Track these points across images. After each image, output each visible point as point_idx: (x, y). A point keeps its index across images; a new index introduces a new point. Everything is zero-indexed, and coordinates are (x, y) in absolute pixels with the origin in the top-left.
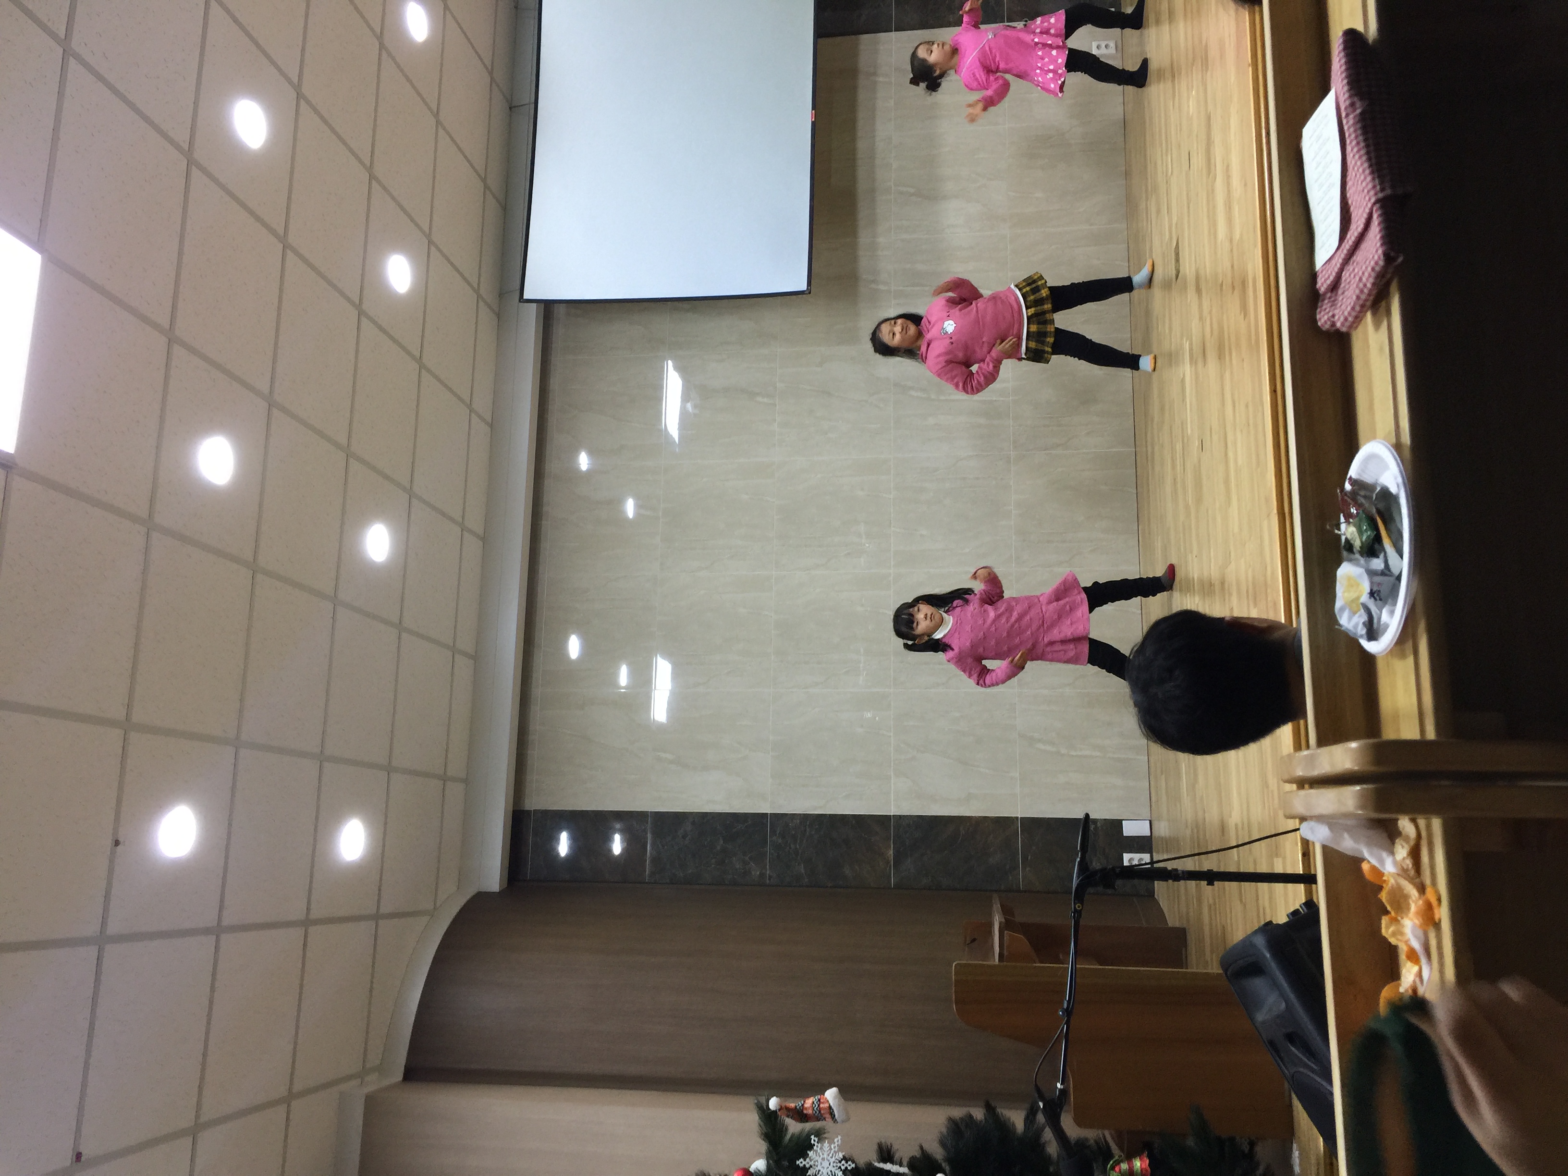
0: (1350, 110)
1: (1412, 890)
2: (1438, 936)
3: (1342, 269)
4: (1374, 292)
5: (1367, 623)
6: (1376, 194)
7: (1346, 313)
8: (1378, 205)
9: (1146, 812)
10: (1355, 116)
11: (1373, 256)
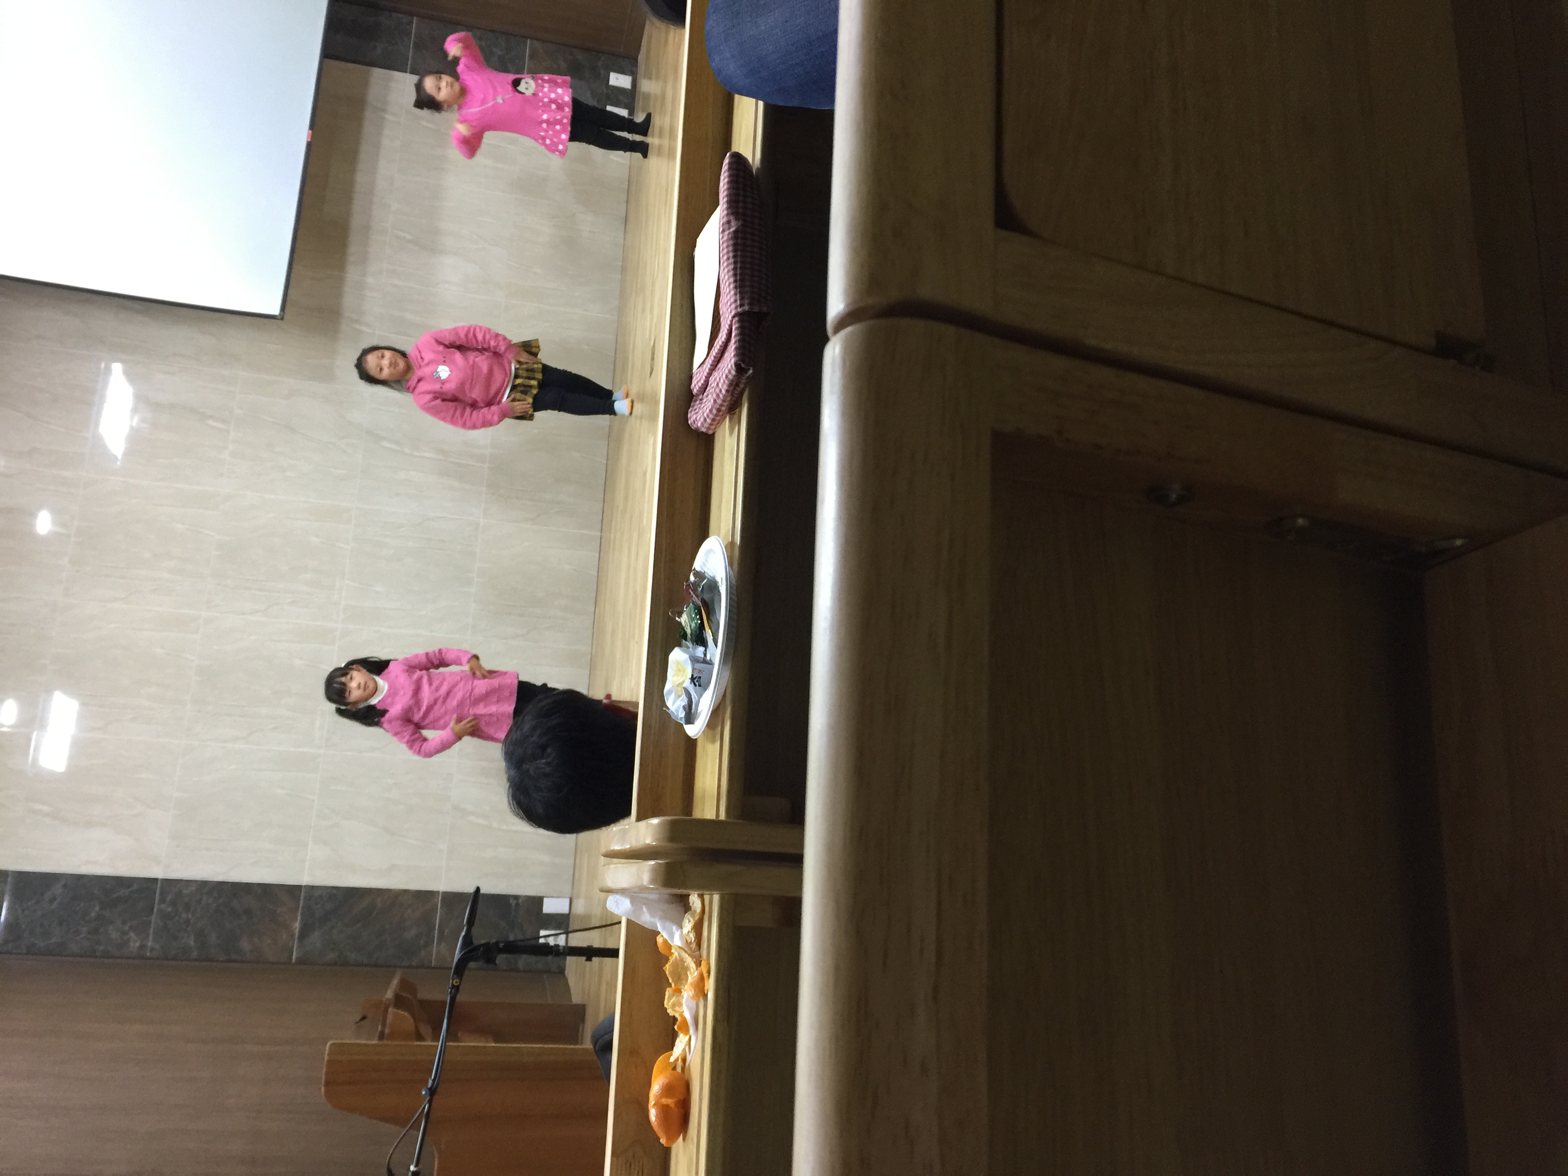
0: (726, 226)
1: (690, 963)
2: (705, 1006)
3: (710, 374)
4: (729, 399)
5: (687, 708)
6: (736, 308)
7: (705, 415)
8: (737, 319)
9: (567, 889)
10: (729, 234)
11: (728, 365)
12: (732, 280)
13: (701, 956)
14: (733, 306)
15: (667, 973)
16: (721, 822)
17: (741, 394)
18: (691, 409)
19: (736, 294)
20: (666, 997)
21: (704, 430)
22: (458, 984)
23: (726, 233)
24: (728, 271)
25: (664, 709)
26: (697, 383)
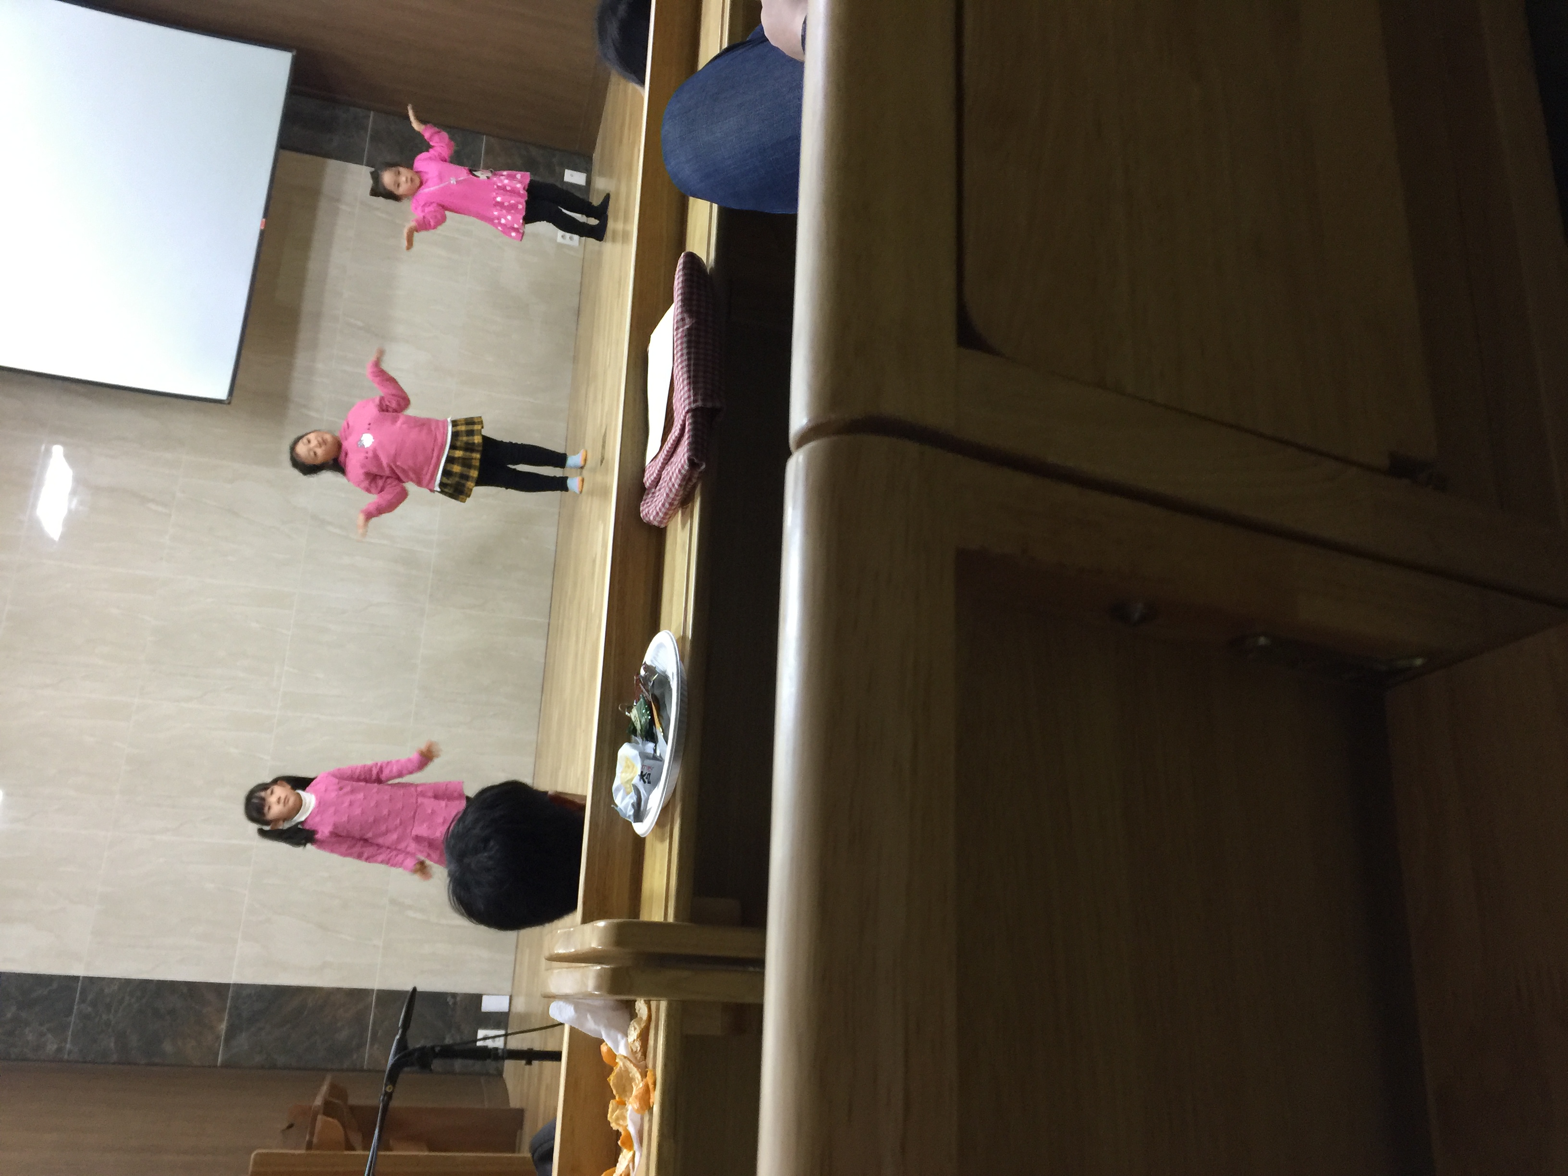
0: (680, 324)
1: (636, 1074)
2: (651, 1121)
3: (662, 468)
4: (681, 493)
5: (635, 805)
6: (690, 404)
7: (657, 508)
8: (690, 414)
9: (507, 986)
10: (683, 331)
11: (681, 459)
12: (685, 376)
13: (646, 1067)
14: (687, 402)
15: (611, 1084)
16: (670, 925)
17: (694, 487)
18: (643, 502)
19: (689, 390)
20: (610, 1110)
21: (656, 523)
22: (391, 1090)
23: (681, 330)
24: (682, 368)
25: (612, 806)
26: (650, 476)
